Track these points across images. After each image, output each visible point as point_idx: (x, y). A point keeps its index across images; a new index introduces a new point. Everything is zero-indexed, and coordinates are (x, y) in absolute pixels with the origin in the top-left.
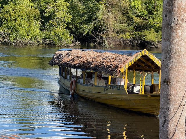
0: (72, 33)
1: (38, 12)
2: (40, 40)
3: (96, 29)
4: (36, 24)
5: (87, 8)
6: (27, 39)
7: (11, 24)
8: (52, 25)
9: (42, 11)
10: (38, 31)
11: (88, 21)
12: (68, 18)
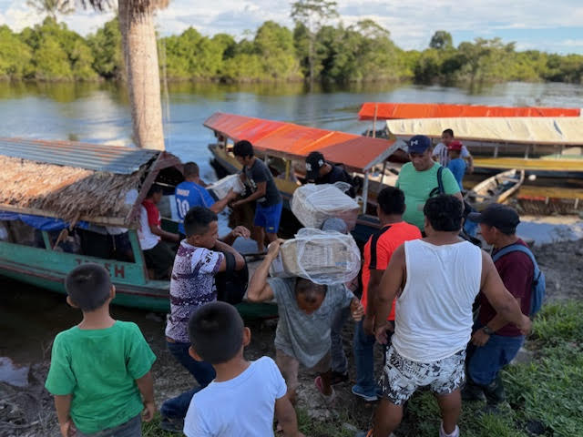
0: (97, 71)
1: (66, 56)
2: (71, 77)
3: (115, 68)
4: (66, 65)
5: (106, 51)
6: (60, 77)
7: (44, 65)
8: (79, 66)
9: (70, 55)
10: (69, 71)
11: (108, 61)
12: (92, 60)
